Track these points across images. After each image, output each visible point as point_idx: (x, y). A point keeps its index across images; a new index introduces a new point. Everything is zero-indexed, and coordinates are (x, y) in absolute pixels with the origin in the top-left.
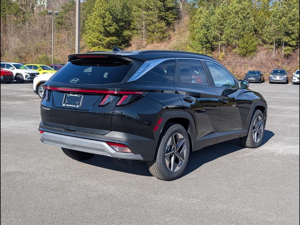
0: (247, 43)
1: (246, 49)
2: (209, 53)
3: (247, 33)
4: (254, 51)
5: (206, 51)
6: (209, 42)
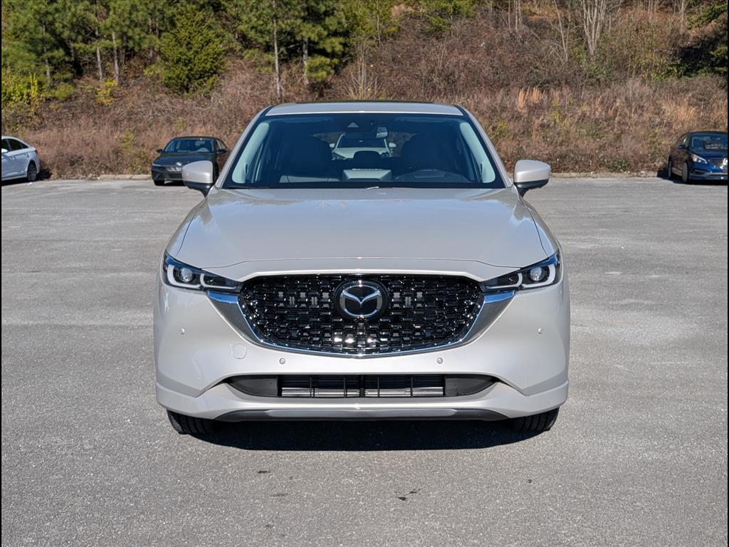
3: (188, 12)
4: (213, 71)
5: (52, 73)
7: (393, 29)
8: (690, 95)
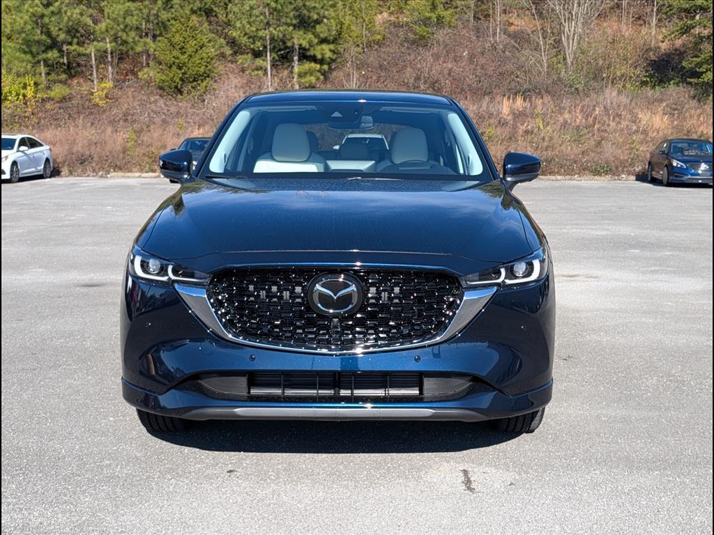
0: (184, 50)
1: (180, 68)
2: (61, 82)
3: (182, 17)
4: (206, 75)
5: (48, 74)
6: (54, 44)
7: (379, 37)
8: (664, 105)
